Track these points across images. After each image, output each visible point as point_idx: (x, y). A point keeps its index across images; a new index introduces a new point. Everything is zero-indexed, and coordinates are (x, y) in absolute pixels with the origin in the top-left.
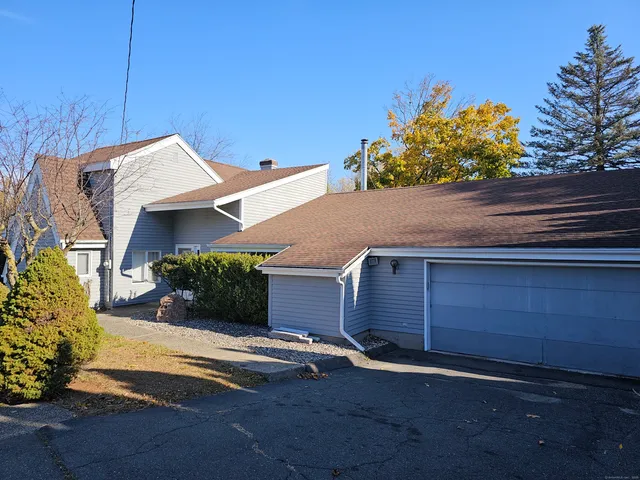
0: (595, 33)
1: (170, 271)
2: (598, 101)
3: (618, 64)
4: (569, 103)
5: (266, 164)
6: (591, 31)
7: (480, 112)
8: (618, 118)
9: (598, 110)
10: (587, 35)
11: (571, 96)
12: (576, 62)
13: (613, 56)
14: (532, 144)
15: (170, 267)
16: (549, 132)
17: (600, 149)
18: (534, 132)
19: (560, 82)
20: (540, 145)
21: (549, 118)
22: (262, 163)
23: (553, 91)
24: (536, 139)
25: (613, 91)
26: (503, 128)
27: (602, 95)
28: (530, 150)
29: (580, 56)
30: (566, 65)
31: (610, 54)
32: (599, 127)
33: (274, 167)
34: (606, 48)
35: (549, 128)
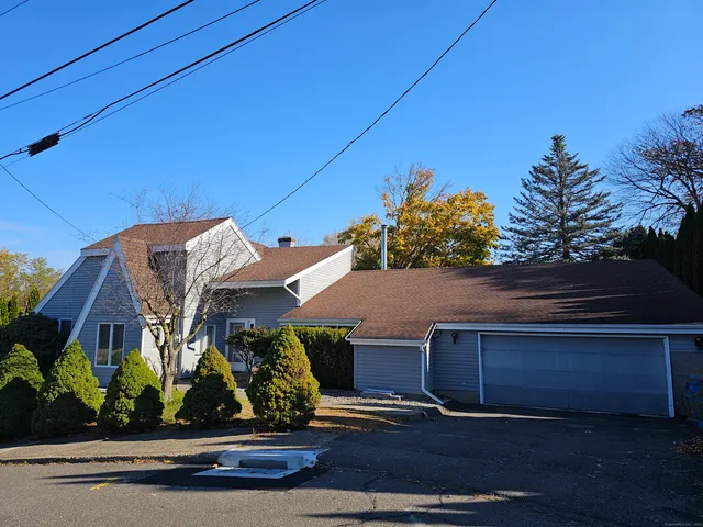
0: (557, 140)
1: (251, 343)
2: (562, 196)
3: (577, 168)
4: (539, 197)
5: (285, 241)
6: (554, 139)
7: (466, 199)
8: (579, 213)
9: (562, 204)
10: (551, 142)
11: (542, 192)
12: (544, 164)
13: (573, 161)
14: (511, 230)
15: (251, 340)
16: (524, 220)
17: (564, 236)
18: (513, 219)
19: (531, 178)
20: (516, 231)
21: (524, 208)
22: (280, 240)
23: (525, 185)
24: (514, 226)
25: (575, 190)
26: (481, 213)
27: (565, 192)
28: (509, 234)
29: (547, 159)
30: (536, 165)
31: (569, 159)
32: (563, 217)
33: (293, 245)
34: (566, 154)
35: (523, 216)
